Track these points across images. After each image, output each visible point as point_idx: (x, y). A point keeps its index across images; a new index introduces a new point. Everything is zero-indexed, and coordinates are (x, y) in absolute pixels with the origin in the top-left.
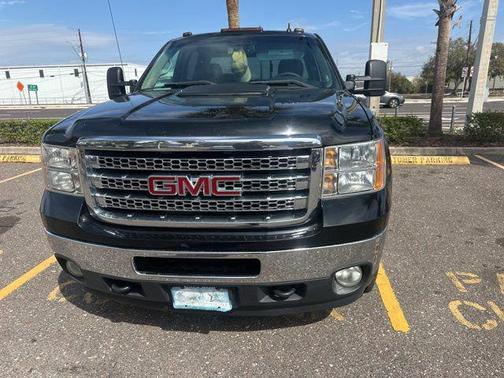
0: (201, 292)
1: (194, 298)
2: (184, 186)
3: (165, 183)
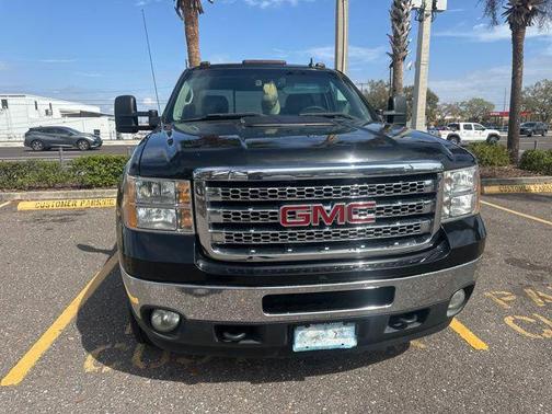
0: (325, 329)
1: (317, 338)
2: (319, 215)
3: (298, 212)
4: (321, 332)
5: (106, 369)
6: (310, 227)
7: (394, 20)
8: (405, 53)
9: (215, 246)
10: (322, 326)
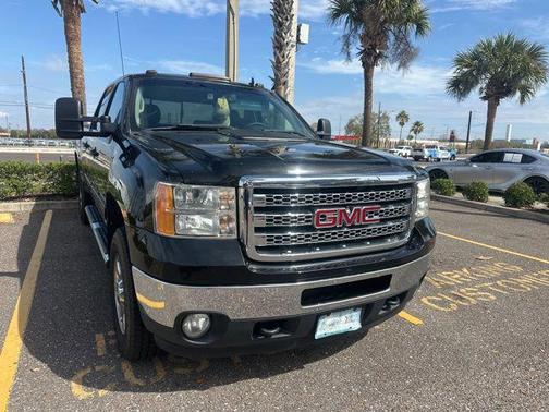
1: (333, 324)
2: (344, 218)
3: (328, 216)
4: (337, 319)
5: (102, 393)
6: (335, 228)
7: (276, 47)
8: (285, 79)
9: (258, 248)
10: (338, 313)
